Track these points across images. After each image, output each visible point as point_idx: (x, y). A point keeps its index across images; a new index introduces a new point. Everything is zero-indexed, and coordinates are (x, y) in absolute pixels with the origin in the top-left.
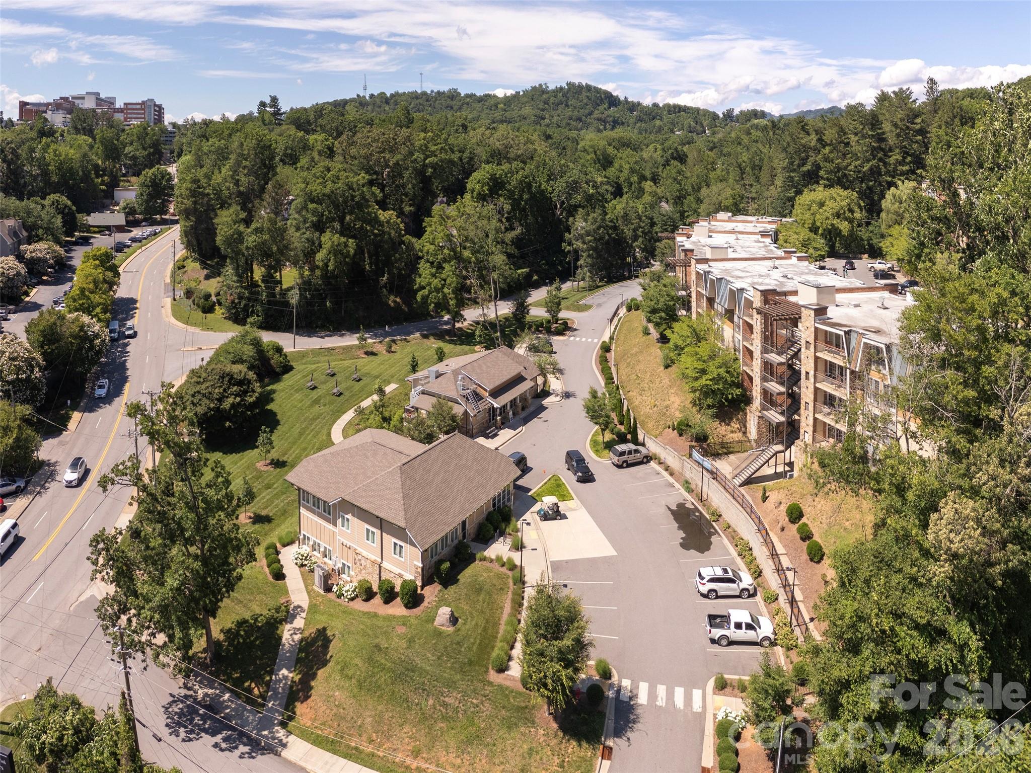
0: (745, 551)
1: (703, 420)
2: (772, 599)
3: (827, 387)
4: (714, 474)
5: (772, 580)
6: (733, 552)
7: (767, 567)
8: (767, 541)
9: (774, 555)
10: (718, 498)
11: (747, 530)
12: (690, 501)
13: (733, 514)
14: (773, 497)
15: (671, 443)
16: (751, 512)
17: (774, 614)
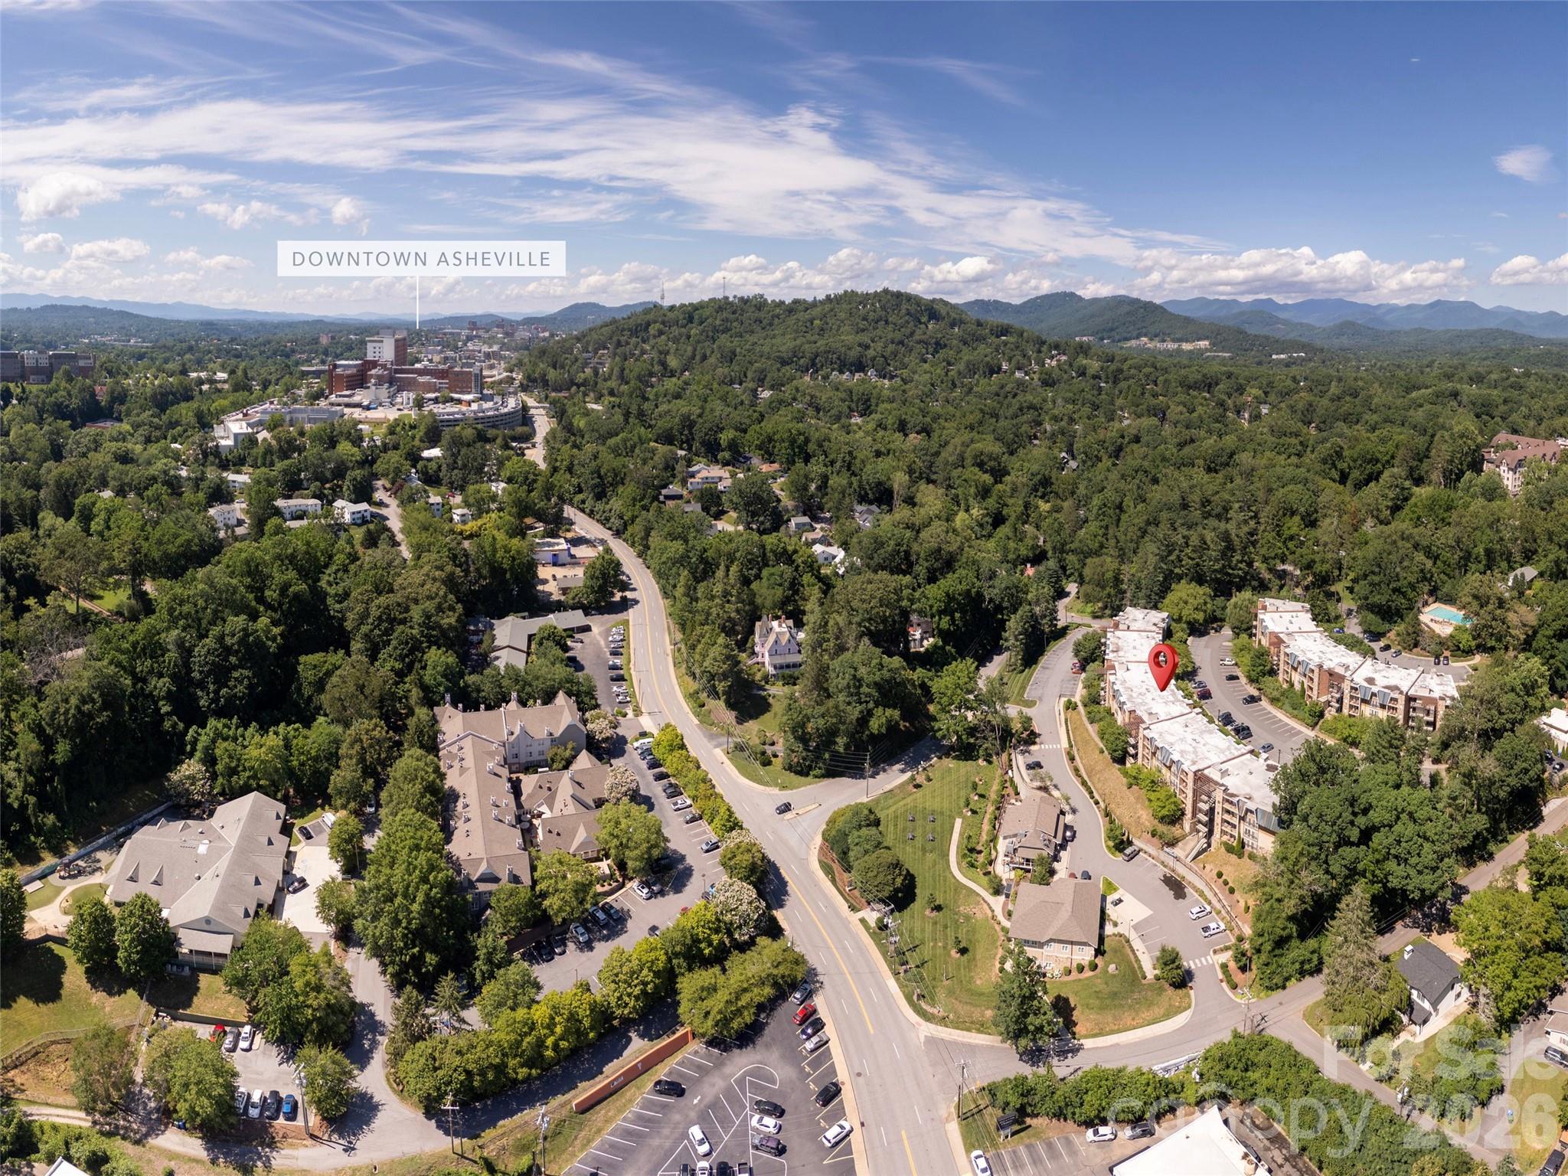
0: (1202, 894)
1: (1162, 828)
2: (1219, 913)
3: (1227, 806)
4: (1177, 859)
5: (1218, 906)
6: (1196, 895)
7: (1214, 901)
8: (1211, 889)
9: (1216, 894)
10: (1181, 870)
11: (1200, 885)
12: (1169, 873)
13: (1190, 877)
14: (1208, 867)
15: (1148, 842)
16: (1201, 877)
17: (1223, 919)
